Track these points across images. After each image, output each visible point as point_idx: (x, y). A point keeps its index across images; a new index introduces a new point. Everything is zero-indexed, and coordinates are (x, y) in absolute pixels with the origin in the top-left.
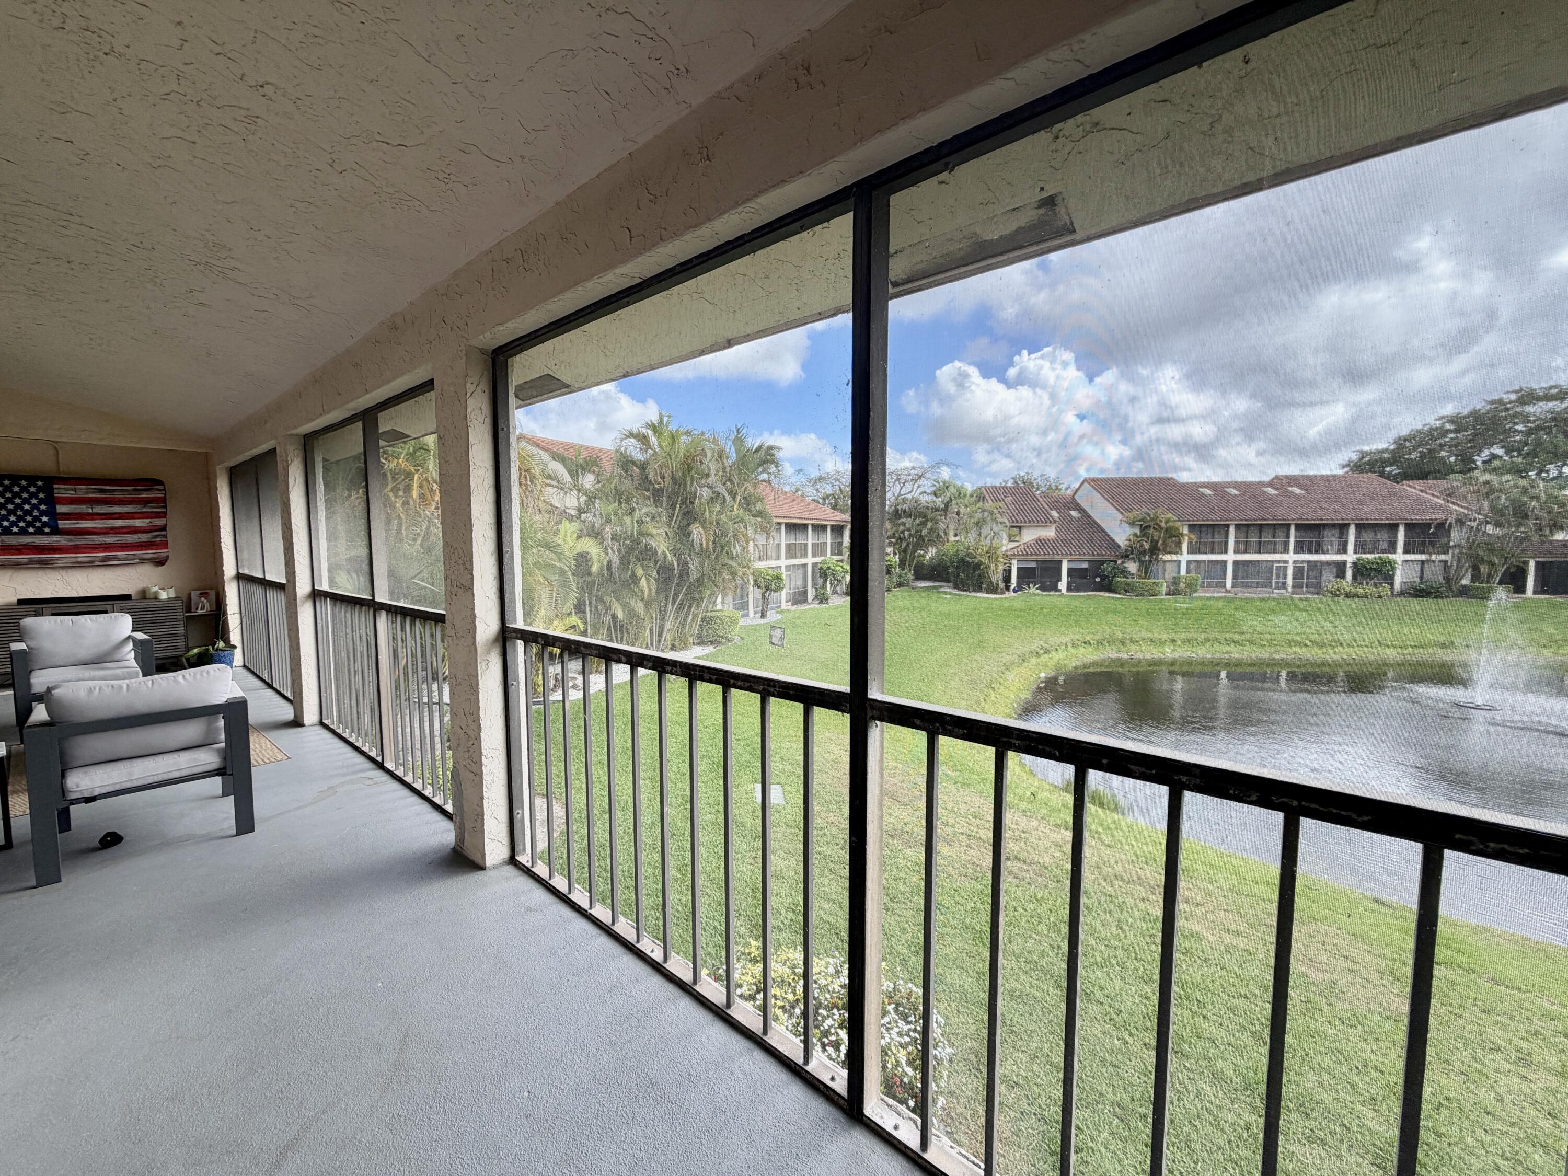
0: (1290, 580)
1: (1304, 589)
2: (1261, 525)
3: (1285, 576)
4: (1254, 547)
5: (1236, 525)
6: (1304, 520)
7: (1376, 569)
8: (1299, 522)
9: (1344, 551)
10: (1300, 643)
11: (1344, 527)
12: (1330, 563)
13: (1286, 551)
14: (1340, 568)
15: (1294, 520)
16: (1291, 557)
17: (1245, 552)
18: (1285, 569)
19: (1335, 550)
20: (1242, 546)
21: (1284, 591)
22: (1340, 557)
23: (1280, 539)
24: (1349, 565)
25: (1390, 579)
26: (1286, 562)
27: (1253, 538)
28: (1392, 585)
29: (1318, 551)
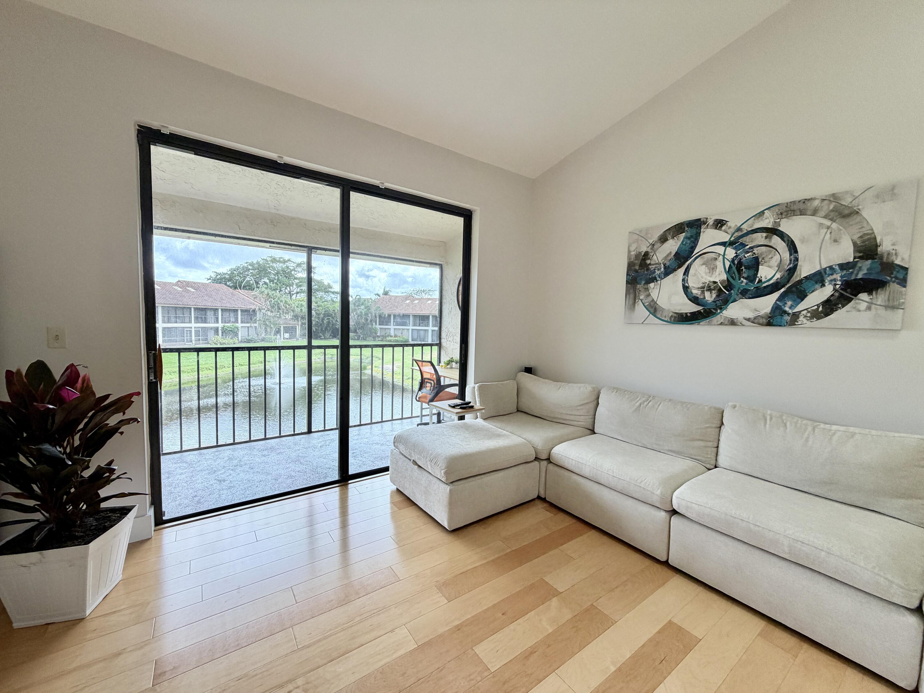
0: (193, 338)
1: (201, 342)
2: (176, 307)
3: (191, 336)
4: (173, 319)
5: (162, 307)
6: (198, 305)
7: (231, 331)
8: (195, 307)
9: (217, 322)
10: (206, 368)
11: (216, 310)
12: (211, 328)
13: (190, 322)
14: (216, 330)
15: (193, 305)
16: (193, 325)
17: (169, 322)
18: (191, 331)
19: (213, 322)
20: (166, 319)
21: (191, 343)
22: (216, 325)
23: (187, 315)
24: (220, 329)
25: (236, 335)
26: (191, 328)
27: (172, 315)
28: (238, 337)
29: (206, 322)
